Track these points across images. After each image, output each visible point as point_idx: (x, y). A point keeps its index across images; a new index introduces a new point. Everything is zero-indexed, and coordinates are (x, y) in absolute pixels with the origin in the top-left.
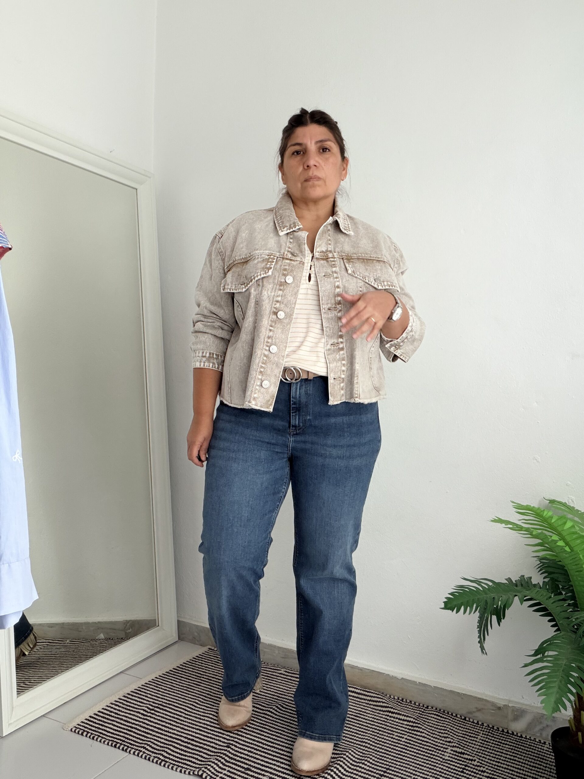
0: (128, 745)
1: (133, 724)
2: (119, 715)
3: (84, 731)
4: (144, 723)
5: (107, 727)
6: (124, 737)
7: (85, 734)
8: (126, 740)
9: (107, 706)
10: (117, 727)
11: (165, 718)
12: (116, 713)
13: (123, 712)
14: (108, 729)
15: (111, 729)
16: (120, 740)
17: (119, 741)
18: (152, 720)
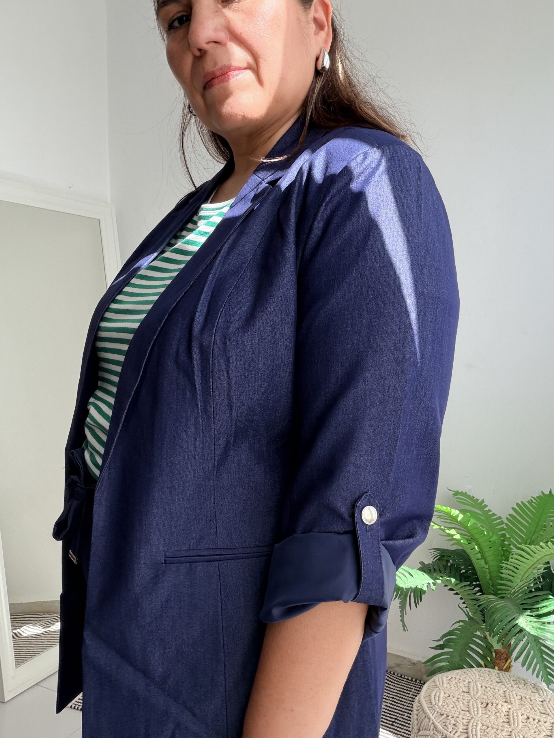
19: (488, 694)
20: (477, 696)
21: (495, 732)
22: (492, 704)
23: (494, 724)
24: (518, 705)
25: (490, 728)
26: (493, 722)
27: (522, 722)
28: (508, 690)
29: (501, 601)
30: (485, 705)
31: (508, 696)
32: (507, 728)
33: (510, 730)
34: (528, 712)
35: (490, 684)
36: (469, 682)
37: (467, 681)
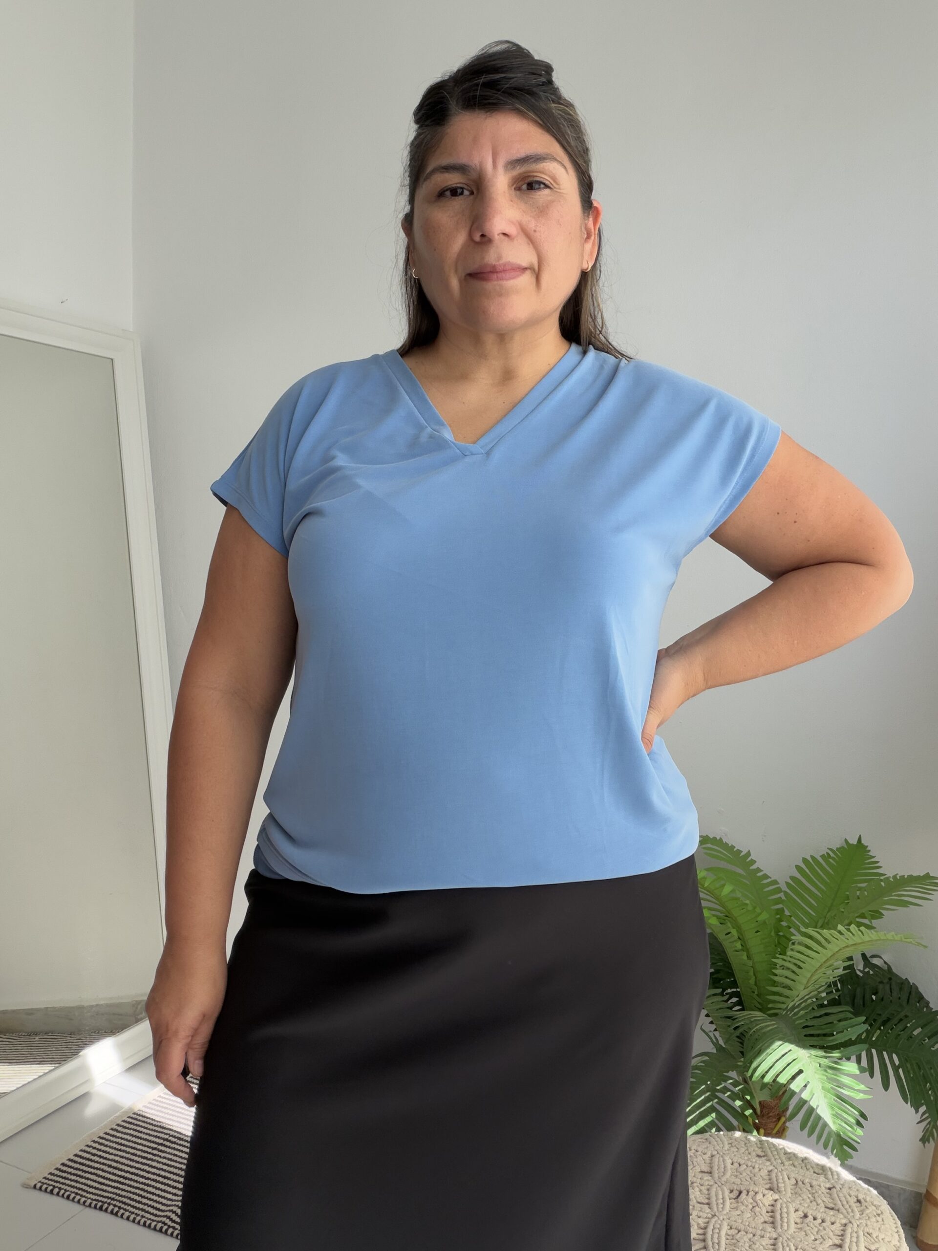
0: (120, 1204)
1: (127, 1172)
2: (105, 1158)
3: (54, 1187)
4: (143, 1170)
5: (88, 1179)
6: (113, 1193)
7: (56, 1190)
8: (117, 1197)
9: (87, 1146)
10: (104, 1178)
11: (173, 1161)
12: (100, 1157)
13: (112, 1154)
14: (89, 1182)
15: (95, 1181)
16: (108, 1198)
17: (105, 1200)
18: (154, 1164)
19: (741, 1176)
20: (724, 1179)
21: (750, 1240)
22: (748, 1192)
23: (748, 1225)
24: (790, 1195)
25: (742, 1233)
26: (747, 1224)
27: (796, 1223)
28: (776, 1170)
29: (771, 1021)
30: (736, 1193)
31: (775, 1179)
32: (770, 1233)
33: (774, 1235)
34: (806, 1205)
35: (746, 1158)
36: (712, 1156)
37: (709, 1154)
